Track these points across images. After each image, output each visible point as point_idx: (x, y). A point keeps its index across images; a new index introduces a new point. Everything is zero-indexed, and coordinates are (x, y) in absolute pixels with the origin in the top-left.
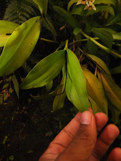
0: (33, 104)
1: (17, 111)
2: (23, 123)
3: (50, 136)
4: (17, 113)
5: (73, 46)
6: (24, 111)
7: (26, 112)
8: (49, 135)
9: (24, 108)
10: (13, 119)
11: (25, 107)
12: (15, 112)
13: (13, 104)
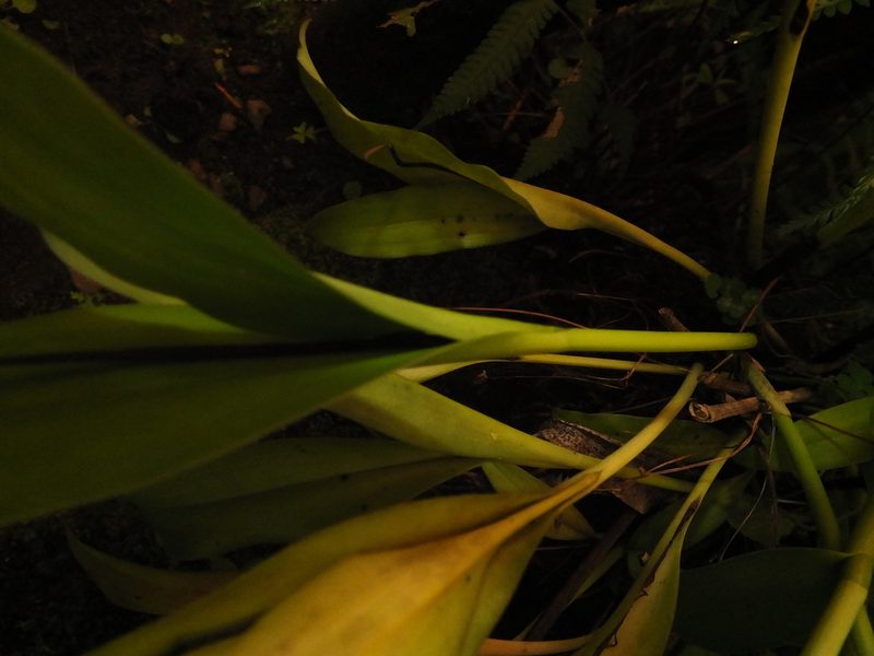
0: (288, 163)
1: (231, 63)
2: (147, 112)
3: (75, 296)
4: (219, 64)
5: (738, 396)
6: (235, 112)
7: (228, 121)
8: (75, 290)
9: (255, 105)
10: (166, 38)
11: (260, 111)
12: (218, 51)
13: (271, 32)
